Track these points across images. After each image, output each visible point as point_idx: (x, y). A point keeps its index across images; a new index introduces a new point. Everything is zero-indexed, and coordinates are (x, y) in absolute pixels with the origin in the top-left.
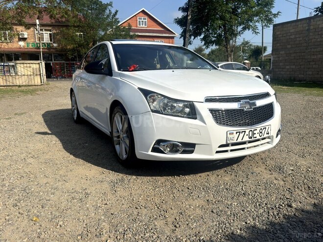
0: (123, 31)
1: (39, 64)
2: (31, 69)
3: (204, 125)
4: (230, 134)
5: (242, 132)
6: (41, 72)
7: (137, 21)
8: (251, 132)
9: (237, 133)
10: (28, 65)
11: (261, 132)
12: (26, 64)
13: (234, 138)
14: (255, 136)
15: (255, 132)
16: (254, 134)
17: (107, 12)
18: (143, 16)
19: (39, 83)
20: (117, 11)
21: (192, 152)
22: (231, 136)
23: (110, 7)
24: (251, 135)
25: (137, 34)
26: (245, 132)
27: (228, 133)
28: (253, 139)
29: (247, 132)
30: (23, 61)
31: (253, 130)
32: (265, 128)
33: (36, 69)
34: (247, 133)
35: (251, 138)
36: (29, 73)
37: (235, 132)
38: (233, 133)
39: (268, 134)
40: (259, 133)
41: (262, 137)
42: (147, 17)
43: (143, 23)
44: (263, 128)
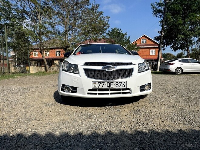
0: (132, 46)
3: (80, 77)
4: (94, 83)
5: (102, 83)
7: (141, 41)
8: (108, 84)
9: (98, 83)
11: (118, 85)
13: (97, 86)
14: (112, 86)
15: (112, 84)
16: (111, 85)
17: (125, 37)
18: (144, 38)
20: (129, 37)
21: (76, 92)
22: (95, 84)
23: (126, 35)
25: (140, 47)
26: (104, 83)
27: (93, 82)
29: (106, 83)
31: (110, 82)
32: (122, 82)
35: (109, 87)
37: (97, 83)
38: (96, 83)
39: (125, 86)
40: (116, 85)
41: (118, 88)
42: (146, 39)
43: (144, 42)
44: (118, 82)
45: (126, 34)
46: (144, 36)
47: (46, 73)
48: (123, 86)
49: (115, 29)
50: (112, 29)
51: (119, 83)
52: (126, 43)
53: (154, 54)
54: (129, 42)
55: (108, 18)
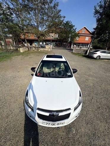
7: (82, 31)
9: (46, 123)
17: (73, 28)
20: (76, 28)
22: (44, 123)
40: (57, 124)
42: (85, 29)
43: (84, 31)
44: (59, 123)
45: (74, 26)
46: (85, 28)
47: (29, 52)
48: (62, 124)
49: (68, 21)
50: (66, 21)
52: (73, 32)
53: (87, 40)
54: (75, 31)
55: (64, 17)
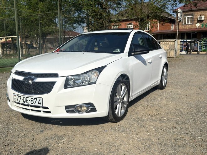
1: (174, 41)
2: (169, 45)
5: (20, 96)
6: (175, 48)
9: (17, 96)
10: (167, 43)
11: (33, 101)
12: (166, 42)
13: (16, 99)
14: (27, 102)
15: (27, 99)
19: (173, 56)
24: (24, 100)
27: (14, 94)
28: (26, 103)
30: (164, 40)
31: (25, 97)
32: (37, 99)
33: (172, 45)
34: (22, 98)
35: (25, 102)
36: (167, 49)
39: (40, 104)
40: (31, 101)
41: (33, 104)
44: (33, 98)
48: (38, 103)
51: (35, 99)
